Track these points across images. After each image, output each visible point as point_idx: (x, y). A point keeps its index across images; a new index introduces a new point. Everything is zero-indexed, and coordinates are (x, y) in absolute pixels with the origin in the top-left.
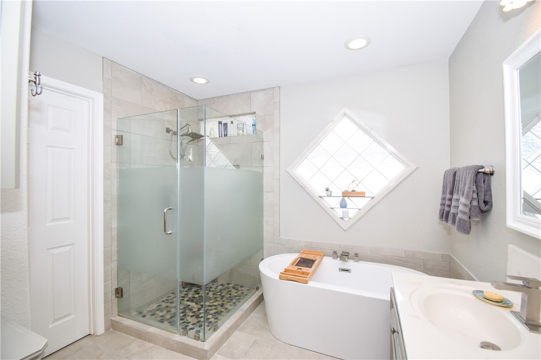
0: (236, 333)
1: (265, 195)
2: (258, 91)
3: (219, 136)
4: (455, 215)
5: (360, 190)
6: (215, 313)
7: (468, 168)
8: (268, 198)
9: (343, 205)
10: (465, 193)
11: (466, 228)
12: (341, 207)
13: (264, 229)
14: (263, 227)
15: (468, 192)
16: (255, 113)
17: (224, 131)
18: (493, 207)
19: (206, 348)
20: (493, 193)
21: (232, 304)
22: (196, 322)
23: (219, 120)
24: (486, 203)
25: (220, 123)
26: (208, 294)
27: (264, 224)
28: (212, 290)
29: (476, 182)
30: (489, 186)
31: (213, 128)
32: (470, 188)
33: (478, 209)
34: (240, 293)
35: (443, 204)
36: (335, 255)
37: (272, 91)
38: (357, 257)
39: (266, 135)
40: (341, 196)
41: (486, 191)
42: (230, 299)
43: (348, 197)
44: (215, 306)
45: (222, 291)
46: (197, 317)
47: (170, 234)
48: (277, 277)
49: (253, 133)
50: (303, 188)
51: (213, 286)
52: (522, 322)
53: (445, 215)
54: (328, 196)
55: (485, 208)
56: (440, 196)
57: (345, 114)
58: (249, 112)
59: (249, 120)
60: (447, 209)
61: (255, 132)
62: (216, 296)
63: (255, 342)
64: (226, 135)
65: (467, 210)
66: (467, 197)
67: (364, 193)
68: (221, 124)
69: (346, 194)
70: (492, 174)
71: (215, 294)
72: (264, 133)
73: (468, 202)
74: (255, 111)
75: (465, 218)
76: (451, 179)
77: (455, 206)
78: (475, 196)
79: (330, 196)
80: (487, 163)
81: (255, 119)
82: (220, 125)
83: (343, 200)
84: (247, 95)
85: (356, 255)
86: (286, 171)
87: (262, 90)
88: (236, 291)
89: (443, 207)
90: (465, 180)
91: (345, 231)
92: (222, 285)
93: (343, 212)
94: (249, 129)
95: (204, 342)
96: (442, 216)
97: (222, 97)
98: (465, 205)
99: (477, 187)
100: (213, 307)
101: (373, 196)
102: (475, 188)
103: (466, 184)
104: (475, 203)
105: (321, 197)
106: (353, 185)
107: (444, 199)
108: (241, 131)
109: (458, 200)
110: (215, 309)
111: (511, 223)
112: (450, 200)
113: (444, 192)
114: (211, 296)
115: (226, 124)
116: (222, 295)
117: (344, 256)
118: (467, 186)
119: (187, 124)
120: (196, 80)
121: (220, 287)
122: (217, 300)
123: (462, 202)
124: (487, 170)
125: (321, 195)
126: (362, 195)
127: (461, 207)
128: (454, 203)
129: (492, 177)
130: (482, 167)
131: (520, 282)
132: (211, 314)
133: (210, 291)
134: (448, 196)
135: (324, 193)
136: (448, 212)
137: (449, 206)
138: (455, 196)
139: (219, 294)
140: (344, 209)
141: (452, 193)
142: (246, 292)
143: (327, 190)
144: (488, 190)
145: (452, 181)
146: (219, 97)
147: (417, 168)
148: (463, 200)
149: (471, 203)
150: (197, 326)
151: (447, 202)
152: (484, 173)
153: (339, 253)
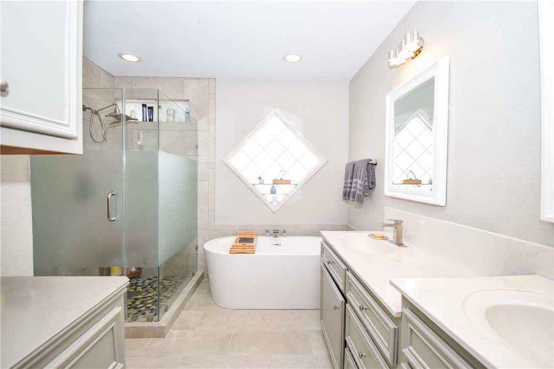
0: (183, 312)
1: (200, 184)
2: (192, 78)
3: (143, 121)
4: (354, 193)
5: (287, 179)
6: (153, 302)
7: (363, 161)
8: (202, 187)
9: (273, 192)
10: (361, 177)
11: (360, 200)
12: (271, 193)
13: (199, 217)
14: (197, 216)
15: (363, 177)
16: (188, 101)
17: (149, 116)
18: (376, 186)
19: (163, 325)
20: (376, 177)
21: (169, 292)
22: (137, 312)
23: (144, 102)
24: (372, 183)
25: (144, 106)
26: (136, 289)
27: (198, 212)
28: (139, 285)
29: (367, 170)
30: (374, 172)
31: (134, 111)
32: (364, 173)
33: (368, 187)
34: (173, 282)
35: (345, 187)
36: (267, 233)
37: (208, 82)
38: (284, 233)
39: (201, 124)
40: (272, 183)
41: (372, 176)
42: (165, 288)
43: (276, 184)
44: (151, 296)
45: (152, 284)
46: (136, 308)
47: (114, 220)
48: (227, 253)
49: (186, 121)
50: (238, 176)
51: (139, 282)
52: (394, 244)
53: (347, 195)
54: (260, 184)
55: (372, 187)
56: (343, 181)
57: (276, 114)
58: (181, 99)
59: (181, 108)
60: (348, 189)
61: (188, 120)
62: (146, 289)
63: (205, 314)
64: (151, 120)
65: (362, 188)
66: (362, 180)
67: (290, 181)
68: (146, 107)
69: (276, 182)
70: (376, 165)
71: (145, 287)
72: (199, 122)
73: (363, 184)
74: (188, 99)
75: (361, 193)
76: (352, 169)
77: (354, 187)
78: (367, 179)
79: (262, 183)
80: (373, 157)
81: (188, 107)
82: (144, 108)
83: (273, 187)
84: (180, 81)
85: (285, 231)
86: (222, 160)
87: (196, 79)
88: (169, 281)
89: (346, 189)
90: (361, 169)
91: (274, 213)
92: (149, 279)
93: (273, 197)
94: (181, 116)
95: (158, 321)
96: (345, 195)
97: (148, 78)
98: (361, 185)
99: (368, 173)
100: (148, 298)
101: (296, 183)
102: (366, 174)
103: (362, 171)
104: (366, 184)
105: (254, 185)
106: (282, 174)
107: (346, 183)
108: (171, 118)
109: (356, 183)
110: (151, 299)
111: (387, 192)
112: (351, 183)
113: (346, 179)
114: (141, 290)
115: (151, 108)
116: (154, 287)
117: (276, 233)
118: (362, 172)
119: (114, 104)
120: (126, 57)
121: (147, 282)
122: (150, 292)
123: (359, 183)
124: (374, 162)
125: (254, 183)
126: (288, 182)
127: (358, 187)
128: (353, 185)
129: (376, 167)
130: (371, 160)
131: (393, 222)
132: (150, 303)
133: (137, 286)
134: (349, 181)
135: (257, 181)
136: (349, 192)
137: (350, 188)
138: (354, 180)
139: (149, 287)
140: (274, 195)
141: (352, 179)
142: (180, 281)
143: (260, 179)
144: (374, 175)
145: (352, 171)
146: (144, 78)
147: (328, 161)
148: (359, 182)
149: (364, 184)
150: (140, 315)
151: (349, 185)
152: (372, 164)
153: (271, 231)
